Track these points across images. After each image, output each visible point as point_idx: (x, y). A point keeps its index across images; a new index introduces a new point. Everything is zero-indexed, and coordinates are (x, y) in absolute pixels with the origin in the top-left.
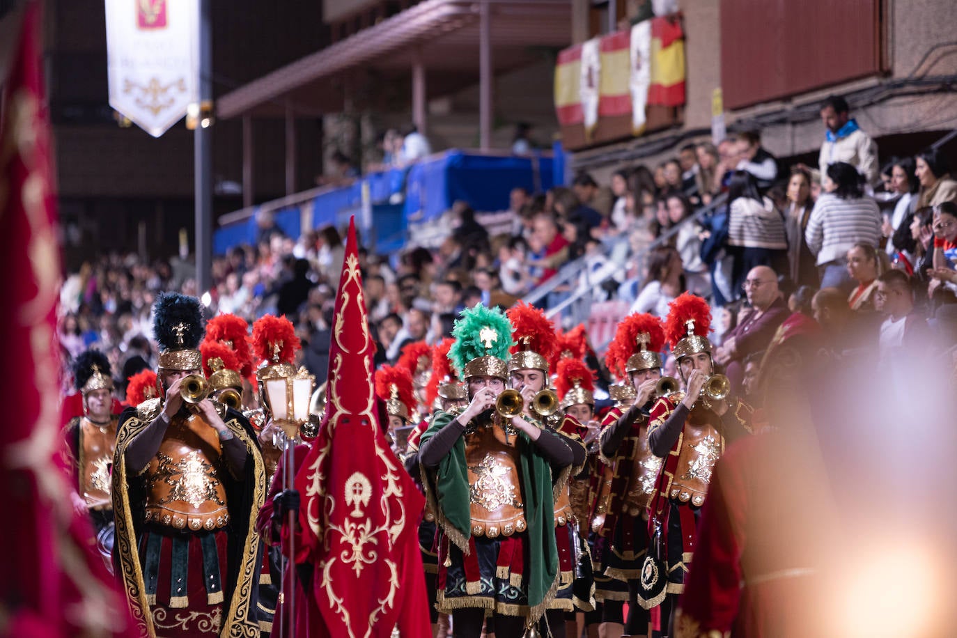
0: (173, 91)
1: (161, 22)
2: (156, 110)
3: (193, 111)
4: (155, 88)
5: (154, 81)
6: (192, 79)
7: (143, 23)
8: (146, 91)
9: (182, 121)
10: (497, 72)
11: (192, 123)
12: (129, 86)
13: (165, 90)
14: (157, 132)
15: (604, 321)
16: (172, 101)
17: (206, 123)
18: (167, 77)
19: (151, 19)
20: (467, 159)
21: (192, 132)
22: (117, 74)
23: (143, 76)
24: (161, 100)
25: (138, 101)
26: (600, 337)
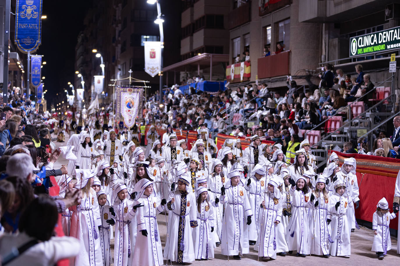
0: (156, 69)
1: (154, 57)
2: (153, 73)
3: (160, 72)
4: (153, 68)
5: (153, 67)
6: (160, 67)
7: (151, 57)
8: (151, 69)
9: (158, 74)
10: (213, 65)
11: (159, 75)
12: (148, 68)
13: (155, 69)
14: (153, 76)
15: (236, 117)
16: (156, 71)
17: (162, 75)
18: (155, 67)
19: (153, 56)
20: (207, 82)
21: (159, 76)
22: (146, 66)
23: (151, 66)
24: (154, 71)
25: (150, 71)
26: (235, 120)
